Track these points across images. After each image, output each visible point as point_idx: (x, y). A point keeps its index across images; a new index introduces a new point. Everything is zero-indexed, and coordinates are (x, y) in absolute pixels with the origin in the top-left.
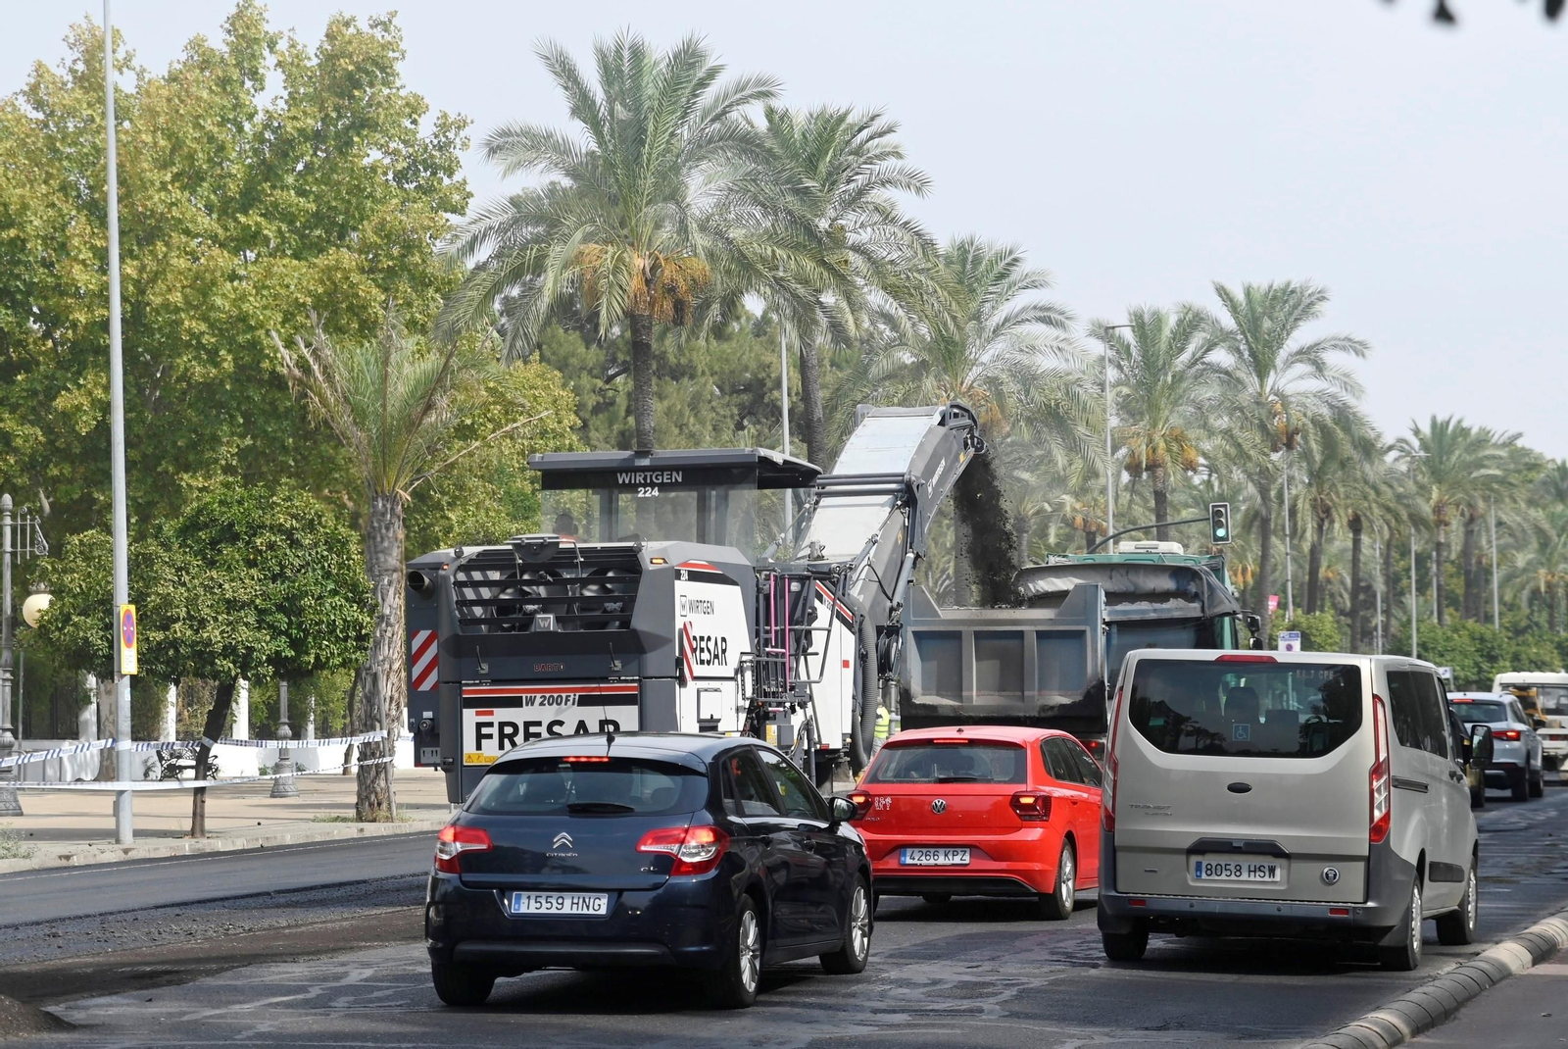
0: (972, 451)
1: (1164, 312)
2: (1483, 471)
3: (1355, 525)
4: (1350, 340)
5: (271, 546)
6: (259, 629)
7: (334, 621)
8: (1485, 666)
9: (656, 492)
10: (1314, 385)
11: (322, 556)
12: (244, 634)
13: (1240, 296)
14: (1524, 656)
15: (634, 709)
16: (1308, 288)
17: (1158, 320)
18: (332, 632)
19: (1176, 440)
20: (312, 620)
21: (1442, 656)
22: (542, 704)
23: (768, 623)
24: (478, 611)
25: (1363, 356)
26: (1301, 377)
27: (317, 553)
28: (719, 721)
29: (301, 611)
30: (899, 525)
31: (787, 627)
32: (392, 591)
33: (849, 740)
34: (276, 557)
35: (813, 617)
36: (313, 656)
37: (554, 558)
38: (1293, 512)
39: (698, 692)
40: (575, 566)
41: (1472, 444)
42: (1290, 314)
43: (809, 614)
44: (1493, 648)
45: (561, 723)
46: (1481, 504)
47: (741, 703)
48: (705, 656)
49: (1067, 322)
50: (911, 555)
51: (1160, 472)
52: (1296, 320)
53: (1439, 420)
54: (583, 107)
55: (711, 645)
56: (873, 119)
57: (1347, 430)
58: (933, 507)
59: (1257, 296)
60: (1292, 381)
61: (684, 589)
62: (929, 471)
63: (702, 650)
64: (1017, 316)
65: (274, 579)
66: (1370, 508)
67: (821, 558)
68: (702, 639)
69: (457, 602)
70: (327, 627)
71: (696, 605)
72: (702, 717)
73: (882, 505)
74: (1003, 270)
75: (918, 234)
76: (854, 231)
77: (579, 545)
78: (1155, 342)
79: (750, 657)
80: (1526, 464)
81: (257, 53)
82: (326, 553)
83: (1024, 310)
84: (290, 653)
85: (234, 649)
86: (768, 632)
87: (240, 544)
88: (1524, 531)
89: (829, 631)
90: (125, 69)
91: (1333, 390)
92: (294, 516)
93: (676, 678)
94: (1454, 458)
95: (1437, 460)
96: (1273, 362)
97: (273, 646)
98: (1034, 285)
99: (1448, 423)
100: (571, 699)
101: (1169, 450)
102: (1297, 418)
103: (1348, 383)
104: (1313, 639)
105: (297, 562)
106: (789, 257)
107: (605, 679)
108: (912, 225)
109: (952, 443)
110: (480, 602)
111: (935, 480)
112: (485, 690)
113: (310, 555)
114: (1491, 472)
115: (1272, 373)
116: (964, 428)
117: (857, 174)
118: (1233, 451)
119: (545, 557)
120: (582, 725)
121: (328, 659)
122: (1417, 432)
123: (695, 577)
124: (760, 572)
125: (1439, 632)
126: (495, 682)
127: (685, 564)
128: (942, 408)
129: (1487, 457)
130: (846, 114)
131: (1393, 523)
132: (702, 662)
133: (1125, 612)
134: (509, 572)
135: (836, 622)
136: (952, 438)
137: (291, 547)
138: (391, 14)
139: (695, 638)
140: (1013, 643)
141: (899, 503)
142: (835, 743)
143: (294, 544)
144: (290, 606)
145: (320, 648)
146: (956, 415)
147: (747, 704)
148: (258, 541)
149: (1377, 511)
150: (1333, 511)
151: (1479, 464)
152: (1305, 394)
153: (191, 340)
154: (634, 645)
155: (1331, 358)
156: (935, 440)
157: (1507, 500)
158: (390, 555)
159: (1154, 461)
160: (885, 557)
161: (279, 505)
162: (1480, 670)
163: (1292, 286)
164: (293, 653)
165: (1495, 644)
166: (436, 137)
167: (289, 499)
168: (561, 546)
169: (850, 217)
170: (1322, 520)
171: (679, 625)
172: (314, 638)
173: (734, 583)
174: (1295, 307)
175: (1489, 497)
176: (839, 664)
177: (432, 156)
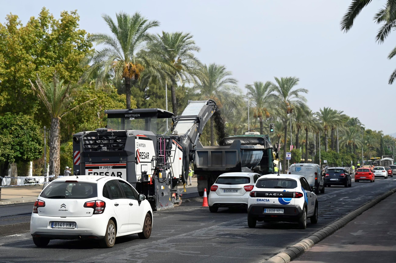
0: (215, 111)
1: (262, 82)
2: (335, 119)
3: (306, 130)
4: (304, 89)
5: (16, 129)
6: (11, 150)
7: (31, 148)
8: (335, 160)
9: (134, 119)
10: (296, 99)
11: (29, 132)
12: (7, 151)
13: (280, 80)
14: (344, 158)
15: (125, 169)
16: (295, 78)
17: (261, 84)
18: (31, 150)
19: (265, 110)
20: (25, 147)
21: (326, 158)
22: (104, 168)
23: (159, 149)
24: (89, 146)
25: (307, 93)
26: (294, 98)
27: (28, 131)
28: (147, 172)
29: (23, 146)
30: (196, 127)
31: (165, 150)
32: (56, 141)
33: (181, 176)
34: (17, 132)
35: (171, 148)
36: (26, 156)
37: (106, 134)
38: (292, 127)
39: (141, 165)
40: (112, 136)
41: (333, 113)
42: (291, 84)
43: (170, 147)
44: (337, 156)
45: (108, 173)
46: (334, 126)
47: (153, 168)
48: (143, 157)
49: (236, 82)
50: (198, 134)
51: (261, 117)
52: (292, 85)
53: (326, 108)
54: (114, 30)
55: (145, 154)
56: (188, 35)
57: (303, 109)
58: (205, 123)
59: (284, 80)
60: (291, 98)
61: (137, 141)
62: (204, 115)
63: (142, 156)
64: (225, 81)
65: (16, 137)
66: (309, 126)
67: (177, 134)
68: (142, 153)
69: (84, 144)
70: (30, 149)
71: (141, 145)
72: (142, 171)
73: (192, 123)
74: (221, 70)
75: (197, 61)
76: (183, 60)
77: (112, 131)
78: (260, 89)
79: (155, 157)
80: (344, 117)
81: (46, 20)
82: (30, 131)
83: (226, 80)
84: (20, 156)
85: (5, 155)
86: (159, 151)
87: (8, 129)
88: (344, 132)
89: (175, 151)
90: (19, 24)
91: (300, 100)
92: (22, 122)
93: (135, 162)
94: (329, 116)
95: (325, 117)
96: (287, 94)
97: (15, 154)
98: (228, 74)
99: (327, 109)
100: (111, 167)
101: (263, 112)
102: (292, 106)
103: (303, 99)
104: (296, 154)
105: (22, 133)
106: (162, 64)
107: (118, 162)
108: (196, 59)
109: (209, 109)
110: (90, 144)
111: (205, 117)
112: (91, 165)
113: (26, 131)
114: (336, 119)
115: (287, 97)
116: (213, 105)
117: (184, 47)
118: (277, 113)
119: (104, 134)
120: (113, 173)
121: (30, 157)
122: (321, 110)
123: (140, 138)
124: (158, 137)
125: (325, 153)
126: (93, 163)
127: (138, 135)
128: (207, 101)
129: (335, 116)
130: (181, 34)
131: (314, 129)
132: (142, 158)
133: (246, 147)
134: (97, 137)
135: (177, 149)
136: (209, 108)
137: (21, 129)
138: (75, 10)
139: (140, 153)
140: (220, 154)
141: (196, 122)
142: (178, 177)
143: (22, 129)
144: (20, 144)
145: (28, 155)
146: (211, 103)
147: (154, 168)
148: (12, 128)
149: (311, 127)
150: (301, 127)
151: (334, 117)
152: (294, 101)
153: (26, 84)
154: (125, 155)
155: (300, 93)
156: (205, 108)
157: (340, 125)
158: (56, 132)
159: (260, 115)
160: (192, 134)
161: (18, 119)
162: (334, 161)
163: (291, 78)
164: (21, 156)
165: (337, 155)
166: (87, 39)
167: (21, 118)
168: (108, 131)
169: (182, 57)
170: (299, 129)
171: (136, 150)
172: (26, 152)
173: (151, 140)
174: (292, 82)
175: (337, 125)
176: (178, 159)
177: (86, 43)
